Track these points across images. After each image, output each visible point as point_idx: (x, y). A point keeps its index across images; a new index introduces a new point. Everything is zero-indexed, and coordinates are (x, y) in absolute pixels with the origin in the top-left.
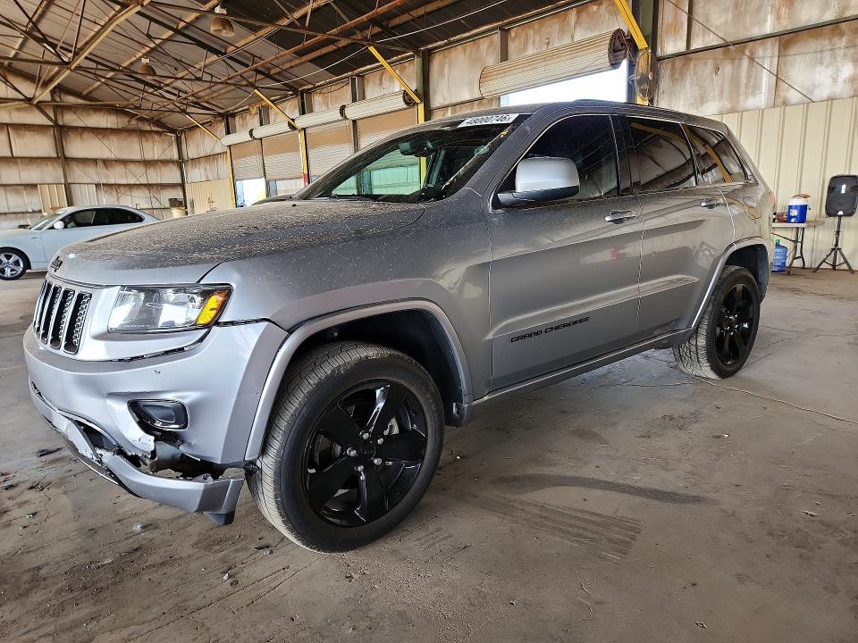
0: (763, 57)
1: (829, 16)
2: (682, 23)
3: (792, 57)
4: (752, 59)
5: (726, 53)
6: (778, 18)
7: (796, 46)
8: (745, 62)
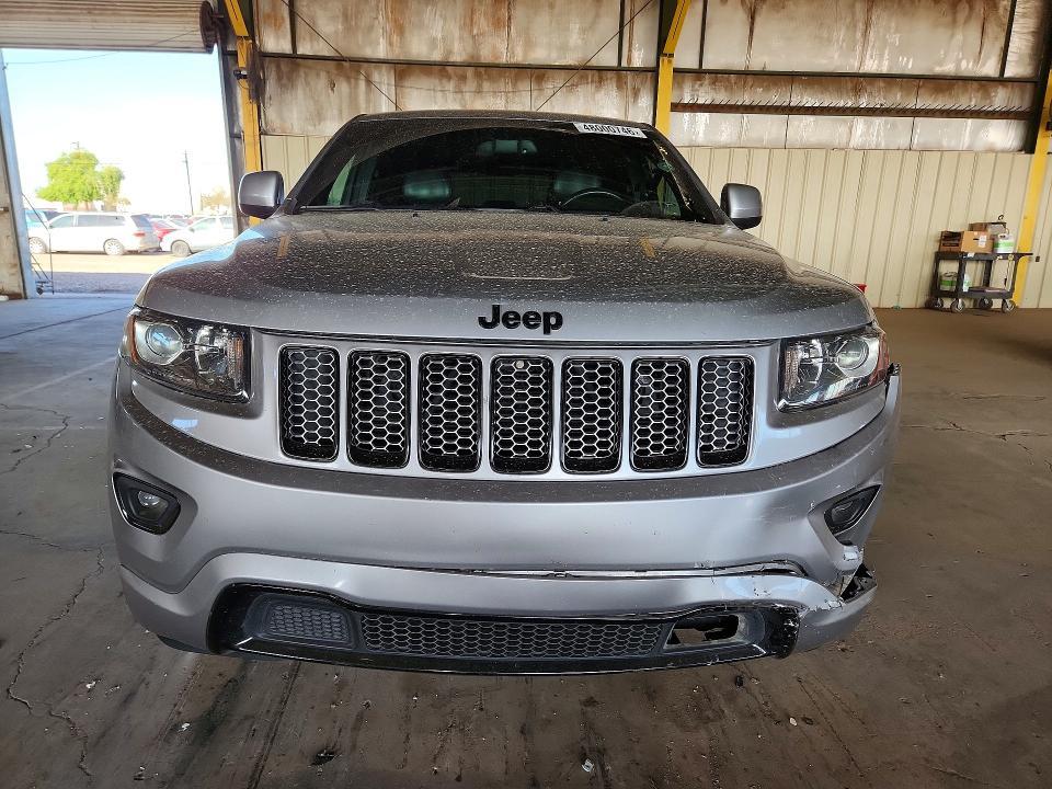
0: (380, 83)
1: (437, 56)
2: (283, 18)
3: (409, 90)
4: (369, 82)
5: (340, 68)
6: (391, 44)
7: (412, 78)
8: (362, 84)
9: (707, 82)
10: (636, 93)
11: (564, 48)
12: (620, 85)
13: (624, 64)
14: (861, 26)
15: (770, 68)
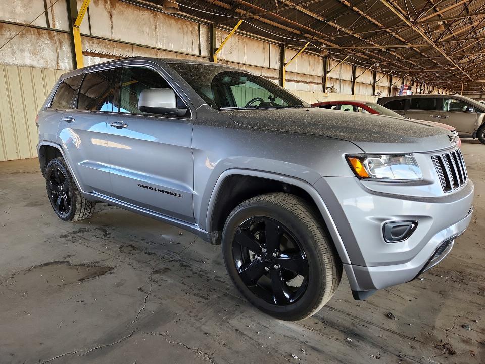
9: (95, 42)
10: (61, 44)
11: (13, 13)
12: (51, 38)
13: (51, 27)
14: (153, 28)
15: (122, 40)
